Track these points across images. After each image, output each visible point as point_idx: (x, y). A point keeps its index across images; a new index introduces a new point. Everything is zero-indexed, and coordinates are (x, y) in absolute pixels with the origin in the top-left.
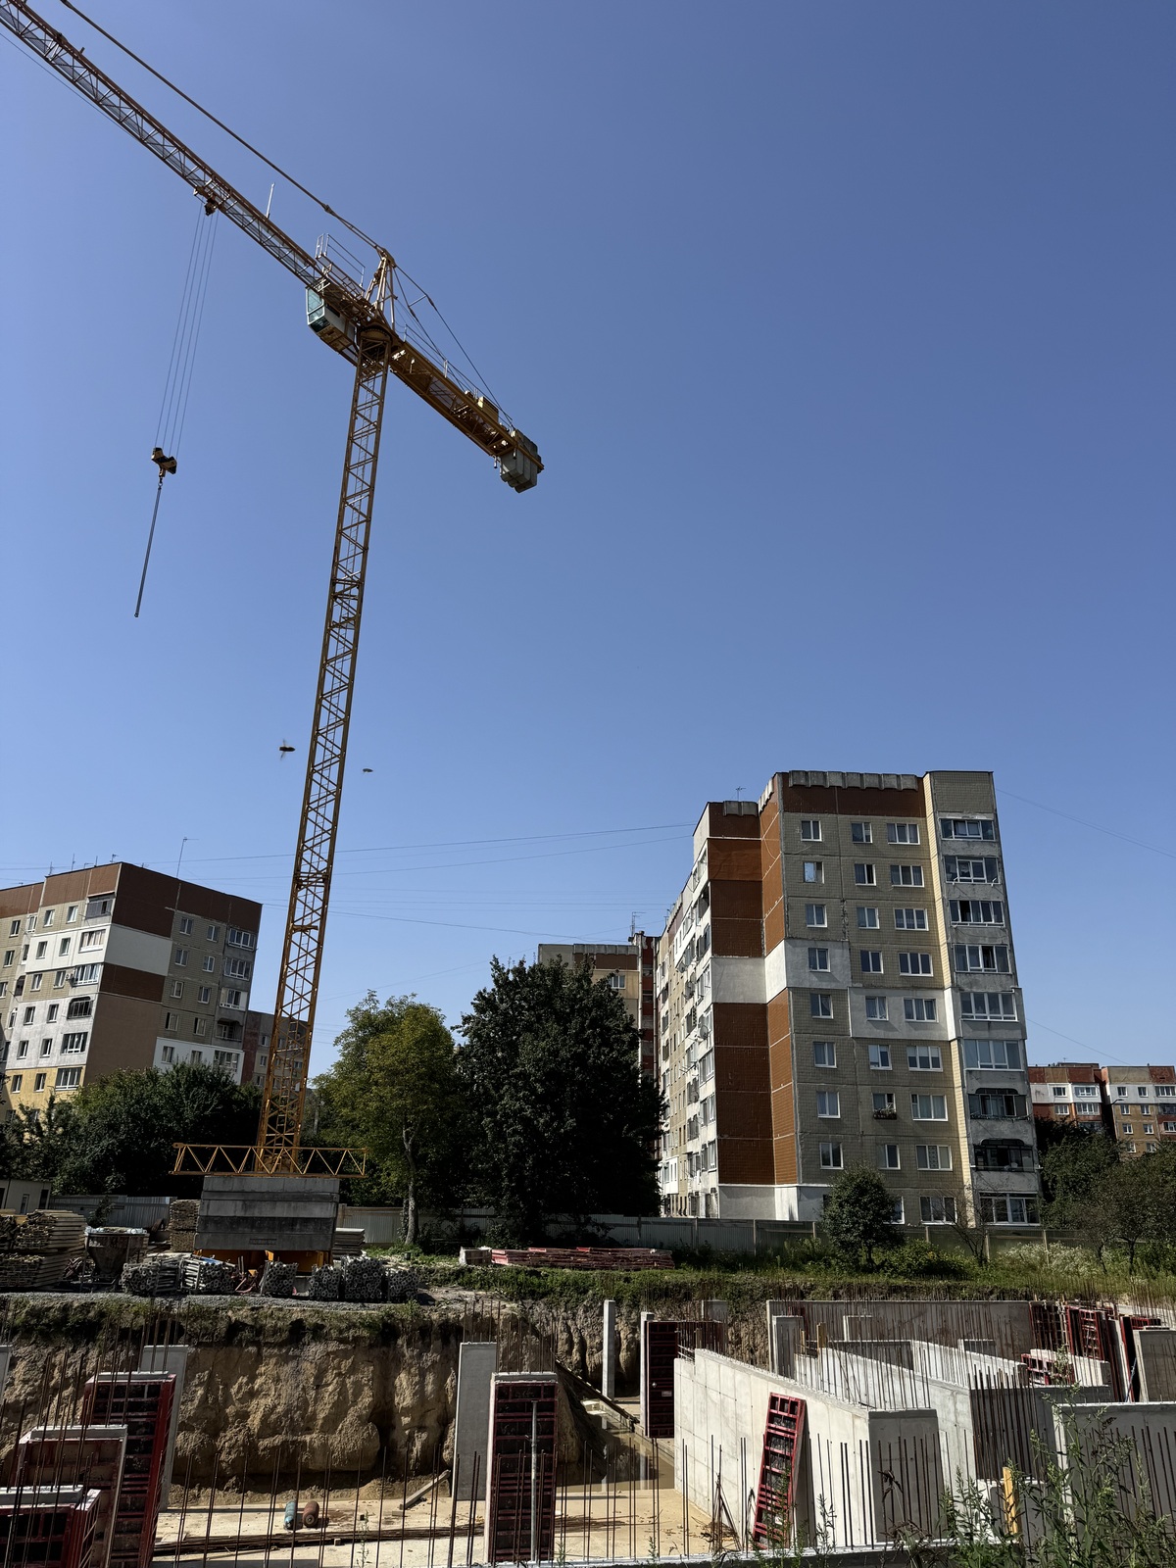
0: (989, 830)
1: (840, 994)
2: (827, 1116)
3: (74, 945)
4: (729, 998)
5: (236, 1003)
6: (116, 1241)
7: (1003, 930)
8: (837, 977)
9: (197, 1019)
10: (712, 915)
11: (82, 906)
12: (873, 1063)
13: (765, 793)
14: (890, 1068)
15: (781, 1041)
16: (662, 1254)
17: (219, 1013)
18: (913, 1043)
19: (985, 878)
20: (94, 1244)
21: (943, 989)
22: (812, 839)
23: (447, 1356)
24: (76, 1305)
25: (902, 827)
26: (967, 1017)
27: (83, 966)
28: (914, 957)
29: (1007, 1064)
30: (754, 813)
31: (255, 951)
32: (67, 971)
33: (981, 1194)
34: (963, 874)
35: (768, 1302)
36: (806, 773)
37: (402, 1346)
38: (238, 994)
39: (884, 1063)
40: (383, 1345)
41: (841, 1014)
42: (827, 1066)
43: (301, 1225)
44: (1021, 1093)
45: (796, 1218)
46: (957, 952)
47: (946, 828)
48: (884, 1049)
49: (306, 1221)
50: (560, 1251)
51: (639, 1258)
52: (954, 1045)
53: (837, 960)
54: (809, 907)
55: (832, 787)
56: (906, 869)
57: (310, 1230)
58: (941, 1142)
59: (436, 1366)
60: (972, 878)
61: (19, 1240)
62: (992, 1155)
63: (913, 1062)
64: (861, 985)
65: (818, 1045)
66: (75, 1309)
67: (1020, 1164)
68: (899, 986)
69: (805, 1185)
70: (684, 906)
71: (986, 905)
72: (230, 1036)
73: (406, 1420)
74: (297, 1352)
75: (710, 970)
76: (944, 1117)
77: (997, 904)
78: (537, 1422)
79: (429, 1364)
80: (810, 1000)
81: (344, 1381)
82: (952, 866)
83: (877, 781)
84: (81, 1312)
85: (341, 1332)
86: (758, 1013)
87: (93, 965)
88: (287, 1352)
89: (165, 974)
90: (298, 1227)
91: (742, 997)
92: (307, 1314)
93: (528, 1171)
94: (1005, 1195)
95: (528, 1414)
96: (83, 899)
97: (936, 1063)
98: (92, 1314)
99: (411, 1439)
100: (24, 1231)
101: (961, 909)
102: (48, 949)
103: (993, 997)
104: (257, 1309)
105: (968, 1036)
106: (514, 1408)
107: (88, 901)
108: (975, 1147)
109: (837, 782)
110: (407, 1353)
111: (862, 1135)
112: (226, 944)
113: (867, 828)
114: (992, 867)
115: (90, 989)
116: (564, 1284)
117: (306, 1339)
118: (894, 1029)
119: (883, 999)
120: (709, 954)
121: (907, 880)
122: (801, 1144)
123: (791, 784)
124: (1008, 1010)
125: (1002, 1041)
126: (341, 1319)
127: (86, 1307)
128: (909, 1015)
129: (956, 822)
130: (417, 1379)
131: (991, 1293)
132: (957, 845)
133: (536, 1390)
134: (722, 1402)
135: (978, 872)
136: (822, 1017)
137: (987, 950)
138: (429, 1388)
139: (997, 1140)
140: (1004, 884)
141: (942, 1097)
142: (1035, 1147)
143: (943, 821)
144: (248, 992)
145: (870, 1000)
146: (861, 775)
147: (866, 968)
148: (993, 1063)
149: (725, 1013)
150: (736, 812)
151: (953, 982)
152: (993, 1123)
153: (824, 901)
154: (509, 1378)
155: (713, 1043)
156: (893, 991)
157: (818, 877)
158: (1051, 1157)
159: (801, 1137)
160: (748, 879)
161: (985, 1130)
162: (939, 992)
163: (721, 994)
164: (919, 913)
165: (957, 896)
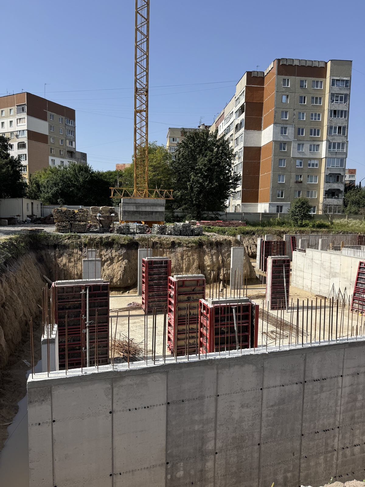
0: (347, 83)
1: (290, 143)
2: (281, 182)
3: (14, 123)
4: (249, 145)
5: (72, 145)
6: (109, 218)
7: (346, 121)
8: (289, 137)
9: (60, 150)
10: (245, 115)
11: (14, 109)
12: (297, 166)
13: (269, 68)
14: (302, 167)
15: (266, 159)
16: (243, 222)
17: (67, 148)
18: (310, 159)
19: (343, 102)
20: (102, 219)
21: (323, 141)
22: (286, 86)
24: (104, 237)
25: (317, 82)
26: (329, 150)
27: (20, 131)
28: (315, 130)
29: (339, 166)
30: (262, 76)
31: (75, 127)
32: (14, 132)
33: (325, 205)
34: (336, 100)
36: (287, 59)
37: (205, 248)
38: (72, 142)
39: (301, 165)
40: (199, 248)
41: (289, 150)
42: (282, 166)
43: (155, 213)
44: (342, 175)
46: (330, 128)
47: (333, 82)
48: (301, 161)
49: (156, 212)
51: (237, 223)
52: (324, 160)
54: (283, 112)
55: (295, 65)
56: (317, 98)
57: (158, 215)
58: (314, 190)
59: (216, 254)
60: (339, 102)
61: (77, 217)
62: (330, 193)
63: (309, 165)
64: (297, 140)
65: (281, 160)
66: (104, 238)
67: (338, 196)
68: (309, 140)
69: (272, 203)
71: (342, 111)
72: (71, 156)
73: (208, 268)
74: (175, 250)
75: (243, 135)
76: (317, 182)
77: (345, 111)
79: (214, 253)
80: (279, 145)
81: (189, 258)
82: (333, 97)
83: (311, 63)
84: (106, 239)
85: (187, 244)
86: (257, 150)
87: (23, 131)
88: (172, 250)
89: (48, 134)
90: (154, 214)
91: (253, 144)
92: (175, 239)
94: (332, 205)
96: (14, 106)
97: (317, 166)
98: (110, 240)
99: (210, 273)
100: (78, 214)
101: (334, 113)
102: (5, 125)
103: (339, 144)
104: (160, 238)
105: (329, 156)
107: (16, 107)
108: (326, 191)
109: (296, 63)
110: (207, 250)
111: (291, 188)
112: (66, 124)
113: (305, 82)
114: (346, 98)
115: (24, 138)
117: (176, 246)
118: (305, 155)
119: (303, 144)
120: (243, 129)
123: (281, 64)
124: (343, 148)
125: (339, 158)
126: (186, 241)
127: (108, 238)
128: (310, 150)
129: (337, 80)
130: (211, 257)
132: (336, 90)
134: (322, 263)
135: (341, 100)
136: (283, 150)
137: (340, 128)
138: (214, 260)
139: (333, 189)
140: (349, 104)
141: (317, 176)
142: (343, 191)
144: (75, 141)
145: (299, 145)
146: (306, 61)
147: (299, 134)
148: (335, 165)
149: (247, 150)
150: (256, 76)
151: (327, 139)
152: (332, 184)
153: (288, 110)
154: (276, 258)
155: (242, 160)
156: (307, 142)
157: (287, 101)
158: (348, 194)
159: (272, 188)
160: (259, 102)
161: (329, 186)
162: (321, 142)
163: (247, 143)
164: (319, 115)
165: (333, 108)
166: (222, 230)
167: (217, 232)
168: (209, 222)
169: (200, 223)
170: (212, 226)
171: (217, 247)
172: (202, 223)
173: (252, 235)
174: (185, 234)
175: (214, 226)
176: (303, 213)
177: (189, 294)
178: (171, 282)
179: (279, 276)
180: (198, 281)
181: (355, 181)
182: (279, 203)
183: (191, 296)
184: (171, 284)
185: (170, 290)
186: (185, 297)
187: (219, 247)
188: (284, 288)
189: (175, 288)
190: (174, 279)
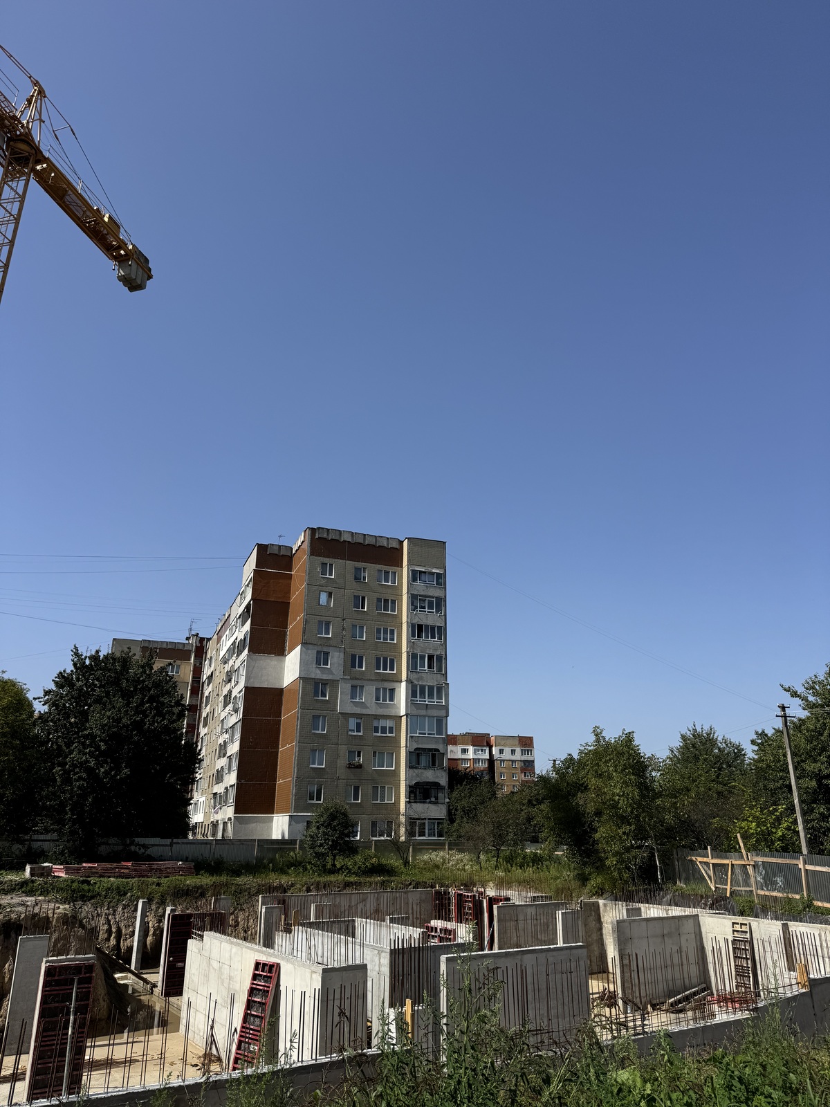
0: (440, 579)
1: (334, 683)
2: (316, 766)
4: (257, 684)
7: (442, 645)
8: (334, 672)
10: (251, 625)
12: (350, 730)
13: (298, 541)
14: (361, 734)
15: (290, 715)
18: (377, 717)
19: (434, 610)
21: (401, 682)
22: (328, 576)
23: (7, 947)
25: (387, 573)
26: (414, 701)
28: (385, 659)
29: (435, 732)
30: (289, 554)
33: (410, 818)
34: (421, 607)
35: (260, 896)
36: (328, 530)
39: (358, 730)
41: (334, 696)
42: (320, 732)
44: (442, 752)
45: (286, 837)
46: (412, 658)
47: (414, 576)
48: (359, 721)
50: (108, 865)
51: (169, 868)
52: (404, 719)
53: (335, 660)
54: (320, 622)
55: (345, 541)
56: (386, 601)
58: (388, 784)
60: (426, 610)
62: (420, 792)
63: (376, 730)
64: (349, 677)
65: (316, 717)
67: (437, 798)
68: (373, 678)
69: (295, 814)
70: (231, 616)
71: (433, 628)
75: (245, 663)
76: (393, 767)
77: (440, 628)
78: (77, 992)
80: (313, 686)
82: (415, 601)
83: (374, 540)
86: (276, 695)
91: (266, 683)
93: (88, 807)
94: (425, 819)
95: (70, 987)
97: (391, 732)
101: (418, 630)
103: (431, 688)
105: (414, 713)
106: (58, 983)
108: (410, 787)
109: (347, 538)
111: (338, 779)
113: (364, 571)
114: (440, 604)
116: (108, 889)
118: (366, 707)
119: (362, 687)
120: (246, 652)
122: (296, 786)
123: (317, 537)
124: (440, 697)
125: (434, 717)
128: (378, 699)
129: (421, 572)
131: (410, 884)
132: (420, 588)
133: (77, 969)
134: (220, 968)
135: (431, 607)
136: (320, 698)
137: (431, 658)
139: (424, 782)
140: (445, 615)
141: (393, 754)
142: (447, 788)
143: (413, 571)
145: (354, 687)
146: (365, 535)
147: (353, 666)
148: (427, 732)
149: (252, 694)
150: (276, 552)
151: (407, 677)
152: (423, 771)
153: (331, 619)
155: (241, 717)
156: (369, 682)
157: (329, 602)
158: (455, 794)
159: (296, 780)
160: (280, 600)
161: (417, 775)
162: (398, 684)
163: (252, 681)
164: (392, 631)
165: (416, 621)
182: (305, 814)
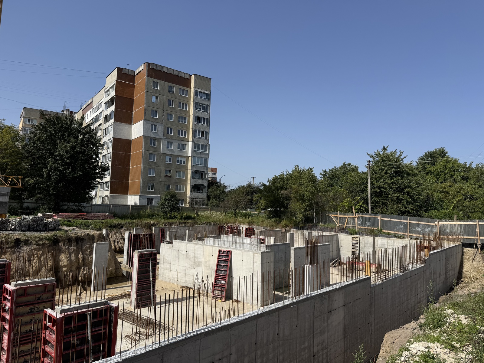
0: (208, 96)
1: (159, 140)
2: (151, 175)
4: (119, 137)
7: (208, 127)
8: (159, 134)
10: (116, 108)
12: (166, 161)
13: (140, 68)
14: (171, 163)
15: (136, 152)
18: (178, 156)
19: (205, 111)
21: (189, 142)
22: (156, 88)
25: (183, 90)
26: (195, 150)
28: (182, 131)
29: (203, 164)
30: (133, 75)
33: (192, 198)
34: (199, 109)
36: (156, 65)
37: (61, 245)
39: (170, 161)
40: (54, 245)
41: (159, 146)
42: (153, 161)
44: (205, 172)
46: (195, 131)
47: (197, 93)
48: (170, 157)
51: (103, 216)
52: (190, 158)
53: (160, 129)
54: (152, 111)
55: (164, 72)
56: (183, 104)
58: (182, 184)
59: (75, 251)
62: (196, 188)
63: (178, 162)
64: (166, 138)
65: (151, 154)
67: (203, 191)
68: (177, 139)
69: (142, 195)
71: (204, 119)
73: (64, 269)
75: (113, 125)
76: (184, 178)
77: (207, 119)
79: (72, 250)
80: (149, 140)
81: (39, 258)
82: (196, 105)
83: (178, 73)
85: (37, 242)
86: (129, 142)
88: (14, 250)
91: (123, 137)
92: (21, 236)
94: (198, 199)
95: (148, 262)
97: (184, 163)
99: (66, 275)
101: (198, 119)
103: (202, 145)
105: (194, 156)
106: (144, 260)
108: (192, 186)
109: (165, 70)
110: (64, 248)
111: (161, 181)
113: (173, 88)
114: (207, 108)
118: (174, 152)
119: (172, 143)
120: (112, 121)
121: (183, 108)
122: (142, 183)
123: (151, 68)
124: (206, 150)
125: (203, 158)
128: (178, 148)
129: (200, 92)
130: (68, 256)
132: (199, 99)
133: (151, 255)
135: (203, 109)
136: (153, 146)
137: (203, 132)
138: (73, 258)
139: (198, 184)
140: (210, 113)
141: (184, 172)
142: (207, 187)
143: (196, 91)
145: (168, 142)
146: (174, 70)
147: (168, 133)
148: (200, 164)
149: (117, 142)
150: (127, 73)
151: (192, 140)
152: (197, 180)
153: (158, 110)
154: (143, 252)
155: (111, 151)
156: (175, 141)
157: (156, 101)
158: (211, 189)
159: (142, 181)
160: (129, 98)
161: (195, 181)
162: (188, 142)
163: (116, 135)
164: (185, 118)
165: (197, 115)
166: (85, 224)
167: (79, 226)
168: (70, 215)
169: (58, 216)
170: (74, 219)
171: (77, 243)
172: (61, 215)
173: (120, 228)
174: (36, 229)
175: (75, 219)
176: (172, 206)
177: (33, 304)
178: (6, 291)
179: (146, 270)
180: (45, 286)
181: (216, 178)
182: (150, 195)
183: (36, 306)
184: (7, 294)
185: (5, 302)
186: (27, 309)
187: (80, 243)
188: (150, 284)
189: (12, 298)
190: (10, 287)
